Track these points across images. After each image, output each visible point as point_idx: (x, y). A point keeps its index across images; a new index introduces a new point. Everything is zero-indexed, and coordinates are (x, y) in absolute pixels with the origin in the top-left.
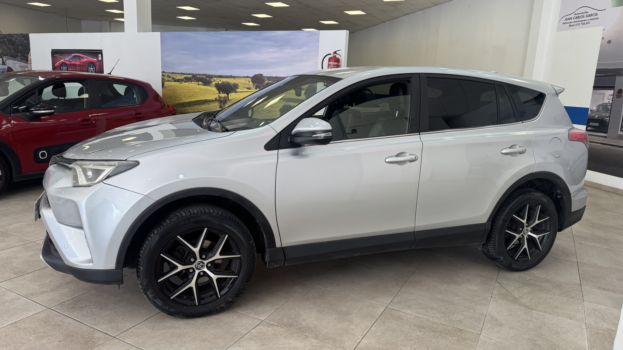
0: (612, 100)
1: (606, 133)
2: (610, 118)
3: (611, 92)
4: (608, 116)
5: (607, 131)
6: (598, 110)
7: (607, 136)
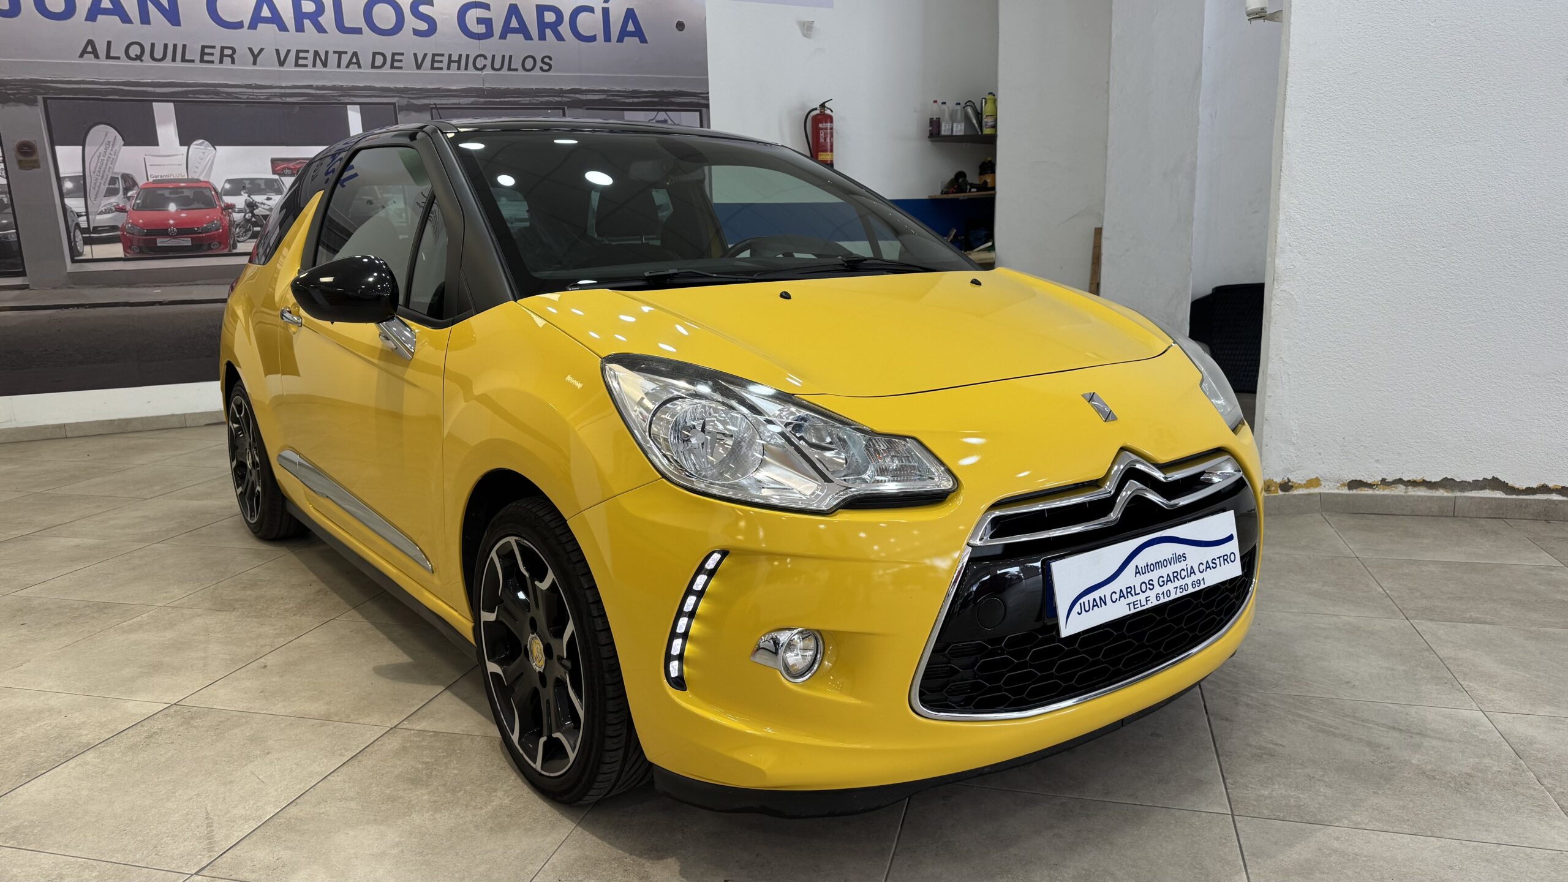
1: (23, 274)
2: (17, 229)
4: (7, 224)
5: (21, 270)
7: (28, 285)
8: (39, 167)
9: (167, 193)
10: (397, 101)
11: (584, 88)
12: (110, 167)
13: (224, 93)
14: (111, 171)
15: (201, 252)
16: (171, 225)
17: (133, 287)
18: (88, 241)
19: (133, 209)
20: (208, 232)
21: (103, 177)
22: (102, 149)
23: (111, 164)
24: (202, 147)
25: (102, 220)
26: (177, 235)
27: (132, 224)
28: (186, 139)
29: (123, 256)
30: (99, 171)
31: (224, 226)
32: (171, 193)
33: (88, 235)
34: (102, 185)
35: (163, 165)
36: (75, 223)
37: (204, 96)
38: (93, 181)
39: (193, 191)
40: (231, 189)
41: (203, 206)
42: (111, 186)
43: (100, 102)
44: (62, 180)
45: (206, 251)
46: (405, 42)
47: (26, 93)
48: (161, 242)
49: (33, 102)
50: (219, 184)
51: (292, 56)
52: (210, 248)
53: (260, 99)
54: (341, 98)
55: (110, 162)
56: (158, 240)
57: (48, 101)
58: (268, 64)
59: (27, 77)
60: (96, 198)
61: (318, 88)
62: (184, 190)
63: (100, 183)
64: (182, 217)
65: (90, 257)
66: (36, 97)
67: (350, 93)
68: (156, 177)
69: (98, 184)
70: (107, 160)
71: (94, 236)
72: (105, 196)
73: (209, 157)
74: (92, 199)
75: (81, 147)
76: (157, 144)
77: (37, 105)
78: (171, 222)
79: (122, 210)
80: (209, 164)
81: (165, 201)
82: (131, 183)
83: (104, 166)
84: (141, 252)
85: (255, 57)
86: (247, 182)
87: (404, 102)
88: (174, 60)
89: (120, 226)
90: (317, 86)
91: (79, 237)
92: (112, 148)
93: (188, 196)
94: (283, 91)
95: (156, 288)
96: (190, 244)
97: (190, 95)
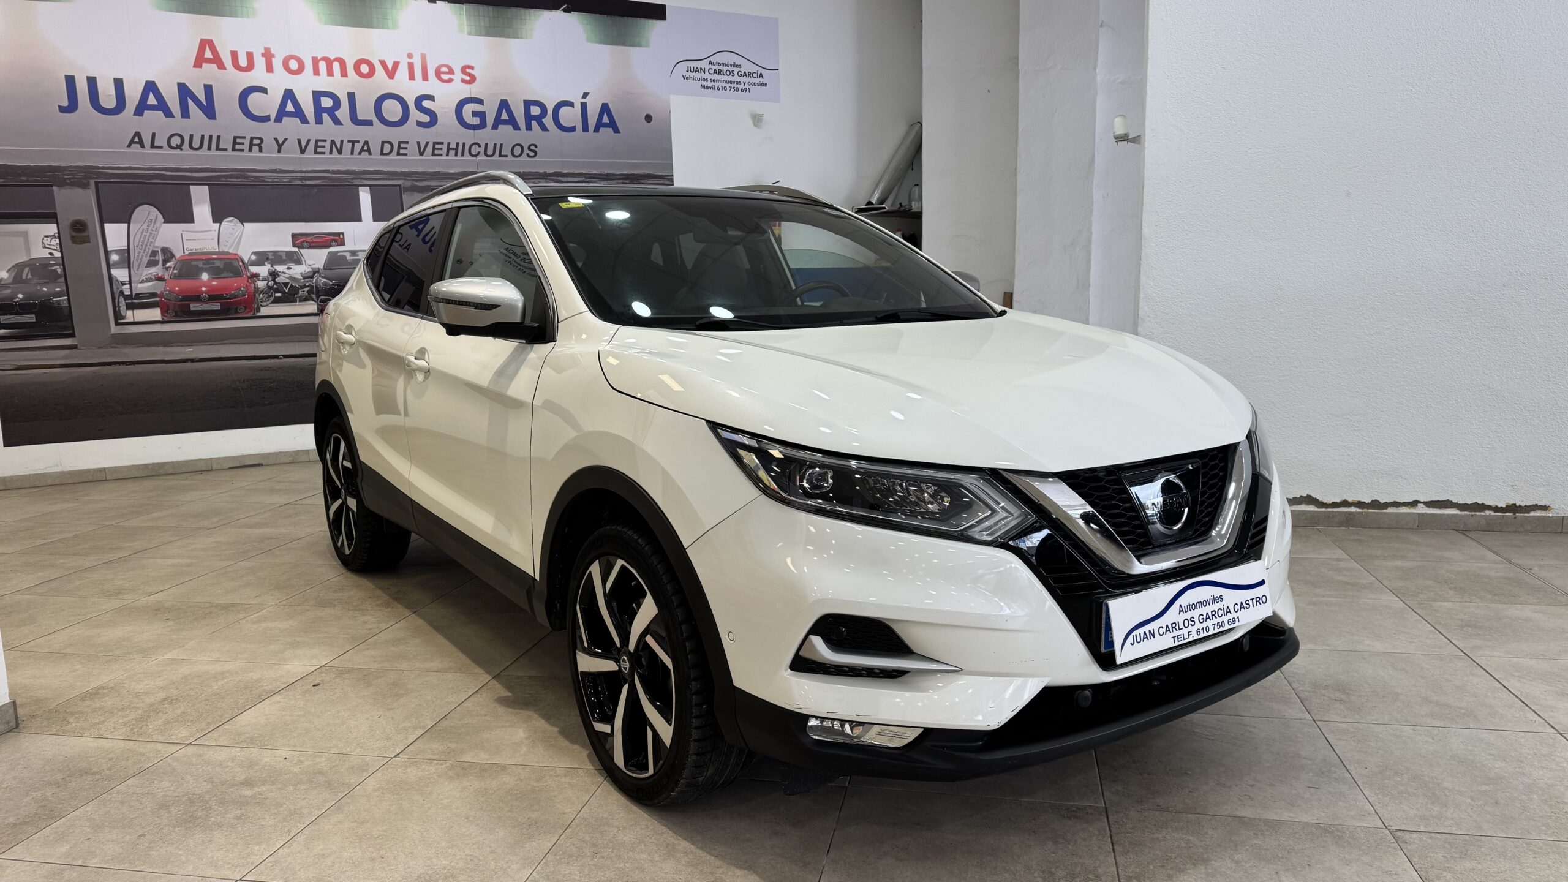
0: (58, 248)
1: (72, 335)
2: (68, 296)
3: (52, 229)
4: (60, 292)
5: (71, 332)
6: (17, 279)
7: (77, 345)
8: (90, 242)
9: (200, 264)
10: (403, 183)
11: (565, 172)
12: (151, 242)
13: (252, 177)
14: (152, 245)
15: (229, 315)
16: (202, 292)
17: (168, 347)
18: (131, 307)
19: (171, 278)
20: (235, 298)
21: (145, 250)
22: (145, 226)
23: (153, 237)
24: (232, 224)
25: (143, 287)
26: (209, 300)
27: (169, 291)
28: (218, 218)
29: (160, 319)
30: (142, 245)
31: (250, 293)
32: (204, 264)
33: (130, 301)
34: (144, 258)
35: (198, 240)
36: (119, 290)
37: (235, 180)
38: (136, 254)
39: (223, 262)
40: (256, 259)
41: (232, 276)
42: (152, 258)
43: (144, 185)
44: (109, 253)
45: (232, 314)
46: (410, 132)
47: (80, 178)
48: (194, 307)
49: (85, 186)
50: (246, 255)
51: (312, 145)
52: (236, 312)
53: (283, 182)
54: (353, 181)
55: (151, 237)
56: (192, 305)
57: (99, 185)
58: (291, 152)
59: (82, 164)
60: (138, 268)
61: (333, 172)
62: (215, 261)
63: (143, 255)
64: (213, 285)
65: (132, 320)
66: (89, 182)
67: (360, 177)
68: (191, 250)
69: (140, 257)
70: (149, 236)
71: (136, 302)
72: (146, 267)
73: (237, 233)
74: (135, 270)
75: (127, 225)
76: (192, 221)
77: (89, 189)
78: (204, 289)
79: (160, 279)
80: (238, 238)
81: (200, 271)
82: (169, 256)
83: (146, 241)
84: (177, 315)
85: (280, 146)
86: (271, 254)
87: (408, 184)
88: (209, 148)
89: (159, 293)
90: (333, 170)
91: (123, 303)
92: (154, 225)
93: (219, 267)
94: (303, 175)
95: (189, 347)
96: (220, 308)
97: (222, 179)
